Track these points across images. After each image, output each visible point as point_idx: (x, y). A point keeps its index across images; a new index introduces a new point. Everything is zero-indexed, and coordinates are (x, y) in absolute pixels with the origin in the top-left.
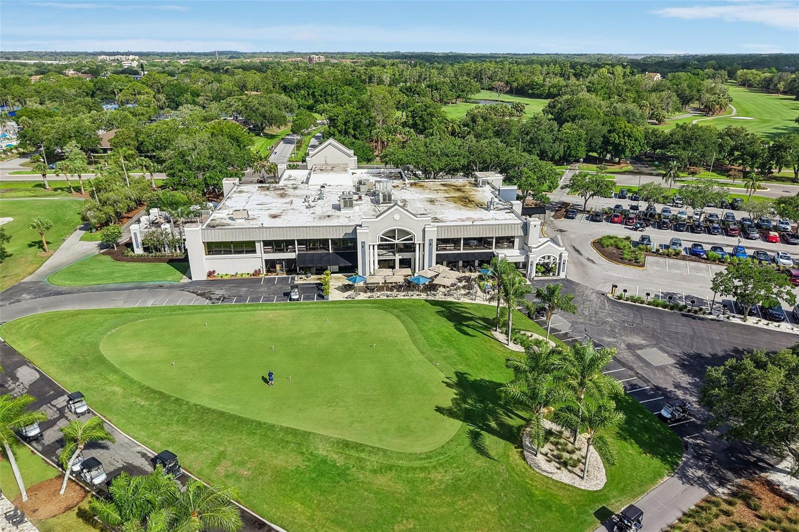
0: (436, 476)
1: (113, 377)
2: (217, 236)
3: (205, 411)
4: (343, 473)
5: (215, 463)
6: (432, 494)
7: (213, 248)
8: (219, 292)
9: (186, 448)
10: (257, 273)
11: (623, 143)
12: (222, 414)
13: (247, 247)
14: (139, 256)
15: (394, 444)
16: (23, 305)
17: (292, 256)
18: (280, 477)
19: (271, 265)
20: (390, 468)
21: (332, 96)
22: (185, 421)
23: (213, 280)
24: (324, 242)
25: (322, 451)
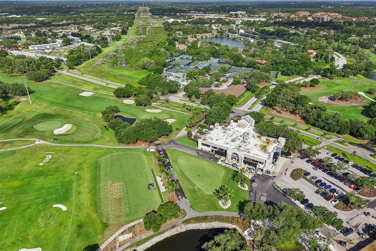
0: (206, 197)
1: (177, 166)
2: (204, 142)
3: (186, 176)
4: (196, 192)
5: (183, 184)
6: (204, 199)
7: (203, 144)
8: (201, 154)
9: (181, 180)
10: (210, 151)
11: (363, 133)
12: (187, 177)
13: (209, 146)
14: (193, 139)
15: (205, 191)
16: (171, 145)
17: (217, 150)
18: (189, 189)
19: (212, 151)
20: (201, 194)
21: (290, 71)
22: (182, 177)
23: (201, 151)
24: (223, 150)
25: (196, 188)
